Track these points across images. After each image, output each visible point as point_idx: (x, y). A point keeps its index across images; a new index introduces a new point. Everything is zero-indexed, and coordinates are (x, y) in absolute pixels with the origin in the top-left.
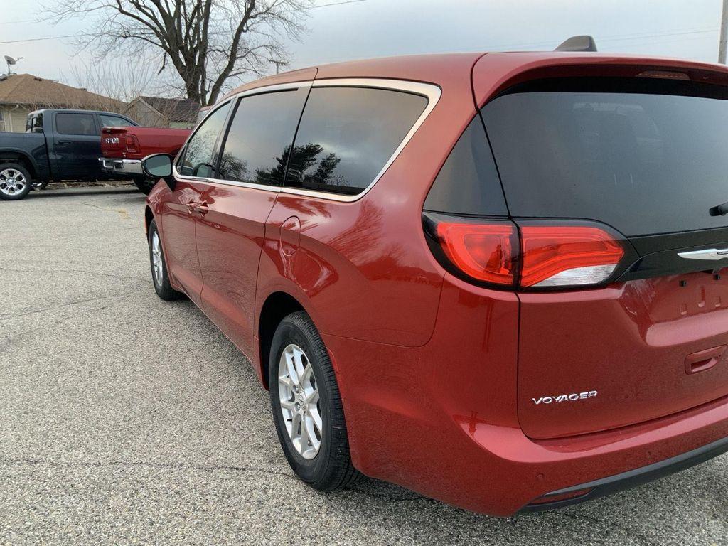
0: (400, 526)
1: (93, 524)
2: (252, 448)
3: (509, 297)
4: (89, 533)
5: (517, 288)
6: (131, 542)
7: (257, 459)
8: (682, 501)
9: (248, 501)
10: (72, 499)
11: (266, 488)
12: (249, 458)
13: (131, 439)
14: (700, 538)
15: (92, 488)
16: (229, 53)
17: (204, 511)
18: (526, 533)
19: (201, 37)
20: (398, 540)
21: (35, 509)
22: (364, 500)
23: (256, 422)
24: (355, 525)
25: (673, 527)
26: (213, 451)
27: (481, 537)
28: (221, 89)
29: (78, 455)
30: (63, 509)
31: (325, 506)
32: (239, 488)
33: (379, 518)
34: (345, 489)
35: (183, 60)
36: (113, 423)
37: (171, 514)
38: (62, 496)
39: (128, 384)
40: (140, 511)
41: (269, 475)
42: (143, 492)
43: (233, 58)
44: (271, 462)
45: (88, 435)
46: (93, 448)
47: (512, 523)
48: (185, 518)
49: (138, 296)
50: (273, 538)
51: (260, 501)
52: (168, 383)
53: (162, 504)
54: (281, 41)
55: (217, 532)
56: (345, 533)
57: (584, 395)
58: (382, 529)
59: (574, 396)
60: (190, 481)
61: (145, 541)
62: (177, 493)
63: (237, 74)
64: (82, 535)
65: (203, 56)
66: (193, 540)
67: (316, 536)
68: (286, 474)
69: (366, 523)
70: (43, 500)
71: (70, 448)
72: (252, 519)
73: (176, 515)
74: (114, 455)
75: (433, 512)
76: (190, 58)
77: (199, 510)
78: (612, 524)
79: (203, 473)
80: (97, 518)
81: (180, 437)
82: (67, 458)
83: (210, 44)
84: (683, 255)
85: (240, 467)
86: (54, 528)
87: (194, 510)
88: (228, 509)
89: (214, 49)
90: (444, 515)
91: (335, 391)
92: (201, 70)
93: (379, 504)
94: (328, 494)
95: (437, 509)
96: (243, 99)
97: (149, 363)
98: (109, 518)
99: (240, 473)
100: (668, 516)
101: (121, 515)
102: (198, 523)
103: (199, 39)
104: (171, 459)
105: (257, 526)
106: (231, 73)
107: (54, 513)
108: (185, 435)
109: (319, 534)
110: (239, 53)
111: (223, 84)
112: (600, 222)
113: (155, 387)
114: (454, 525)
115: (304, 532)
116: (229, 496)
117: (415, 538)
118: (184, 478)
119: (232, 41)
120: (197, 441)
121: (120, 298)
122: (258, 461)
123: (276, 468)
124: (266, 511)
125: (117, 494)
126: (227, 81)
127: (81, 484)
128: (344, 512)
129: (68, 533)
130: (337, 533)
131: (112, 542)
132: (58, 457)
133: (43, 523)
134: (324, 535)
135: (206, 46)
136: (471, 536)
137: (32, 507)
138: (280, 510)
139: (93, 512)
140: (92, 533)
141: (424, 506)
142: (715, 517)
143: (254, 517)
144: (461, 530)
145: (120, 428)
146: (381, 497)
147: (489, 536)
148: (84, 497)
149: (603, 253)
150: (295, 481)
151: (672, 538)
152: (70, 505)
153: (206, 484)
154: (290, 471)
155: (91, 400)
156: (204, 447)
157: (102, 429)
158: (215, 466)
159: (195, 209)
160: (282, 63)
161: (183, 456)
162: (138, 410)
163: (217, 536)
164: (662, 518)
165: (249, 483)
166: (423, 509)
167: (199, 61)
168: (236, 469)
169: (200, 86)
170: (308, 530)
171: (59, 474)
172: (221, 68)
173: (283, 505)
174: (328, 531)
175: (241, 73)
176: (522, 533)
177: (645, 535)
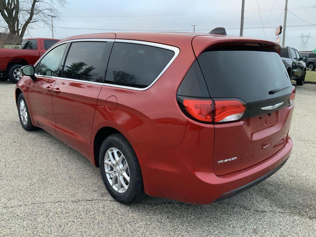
0: (161, 214)
1: (34, 230)
2: (92, 192)
3: (211, 126)
4: (34, 233)
5: (213, 123)
6: (54, 235)
7: (96, 196)
8: (255, 194)
9: (98, 212)
10: (20, 221)
11: (104, 207)
12: (92, 196)
13: (37, 193)
14: (263, 205)
15: (27, 215)
16: (30, 12)
17: (81, 218)
18: (207, 211)
19: (16, 3)
20: (162, 219)
21: (4, 227)
22: (144, 206)
23: (90, 181)
24: (144, 216)
25: (254, 203)
26: (76, 194)
27: (191, 214)
28: (27, 29)
29: (15, 202)
30: (17, 226)
31: (130, 211)
32: (93, 208)
33: (152, 212)
34: (136, 203)
35: (7, 14)
36: (26, 187)
37: (67, 221)
38: (15, 220)
39: (26, 169)
40: (53, 222)
41: (104, 201)
42: (51, 214)
43: (32, 14)
44: (102, 196)
45: (16, 193)
46: (21, 199)
47: (201, 208)
48: (74, 222)
49: (14, 130)
50: (113, 225)
51: (103, 212)
52: (45, 168)
53: (62, 218)
54: (56, 7)
55: (90, 226)
56: (141, 219)
57: (233, 159)
58: (155, 216)
59: (230, 160)
60: (70, 207)
61: (60, 233)
62: (67, 213)
63: (34, 21)
64: (31, 235)
65: (17, 13)
66: (81, 230)
67: (130, 222)
68: (110, 200)
69: (148, 215)
70: (6, 223)
71: (10, 200)
72: (102, 219)
73: (69, 221)
74: (31, 200)
75: (172, 207)
76: (10, 13)
77: (78, 218)
78: (235, 204)
79: (75, 204)
80: (35, 227)
81: (59, 190)
82: (10, 204)
83: (20, 7)
84: (262, 108)
85: (90, 199)
86: (17, 233)
87: (77, 219)
88: (91, 217)
89: (23, 9)
90: (176, 208)
91: (136, 165)
92: (16, 19)
93: (151, 207)
94: (130, 206)
95: (173, 206)
96: (73, 43)
97: (32, 160)
98: (40, 226)
99: (91, 202)
100: (252, 200)
101: (45, 224)
102: (80, 223)
103: (14, 4)
104: (58, 199)
105: (105, 221)
106: (31, 21)
107: (14, 227)
108: (61, 189)
109: (131, 221)
110: (35, 12)
111: (28, 26)
112: (238, 98)
113: (39, 170)
114: (180, 211)
115: (125, 221)
116: (89, 212)
117: (168, 218)
118: (67, 206)
119: (31, 6)
120: (67, 191)
121: (5, 131)
122: (97, 196)
123: (105, 198)
124: (107, 215)
125: (40, 216)
126: (29, 25)
127: (21, 214)
128: (138, 212)
129: (24, 235)
130: (138, 220)
131: (46, 236)
132: (5, 204)
133: (11, 232)
134: (133, 221)
135: (18, 7)
136: (188, 215)
137: (2, 226)
138: (112, 214)
139: (32, 225)
140: (35, 233)
141: (168, 206)
142: (267, 198)
143: (103, 218)
144: (184, 213)
145: (30, 189)
146: (151, 204)
147: (194, 214)
148: (25, 219)
149: (239, 109)
150: (115, 203)
151: (255, 207)
152: (20, 224)
153: (78, 208)
154: (112, 199)
155: (11, 178)
156: (70, 193)
157: (22, 190)
158: (79, 200)
159: (52, 91)
160: (54, 17)
161: (64, 198)
162: (35, 180)
163: (90, 227)
164: (250, 200)
165: (96, 205)
166: (167, 207)
167: (15, 15)
168: (89, 200)
169: (16, 27)
170: (126, 220)
171: (9, 211)
172: (26, 18)
173: (113, 212)
174: (134, 219)
175: (36, 21)
176: (205, 211)
177: (246, 207)
